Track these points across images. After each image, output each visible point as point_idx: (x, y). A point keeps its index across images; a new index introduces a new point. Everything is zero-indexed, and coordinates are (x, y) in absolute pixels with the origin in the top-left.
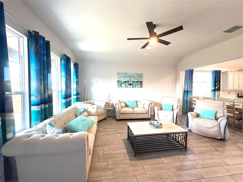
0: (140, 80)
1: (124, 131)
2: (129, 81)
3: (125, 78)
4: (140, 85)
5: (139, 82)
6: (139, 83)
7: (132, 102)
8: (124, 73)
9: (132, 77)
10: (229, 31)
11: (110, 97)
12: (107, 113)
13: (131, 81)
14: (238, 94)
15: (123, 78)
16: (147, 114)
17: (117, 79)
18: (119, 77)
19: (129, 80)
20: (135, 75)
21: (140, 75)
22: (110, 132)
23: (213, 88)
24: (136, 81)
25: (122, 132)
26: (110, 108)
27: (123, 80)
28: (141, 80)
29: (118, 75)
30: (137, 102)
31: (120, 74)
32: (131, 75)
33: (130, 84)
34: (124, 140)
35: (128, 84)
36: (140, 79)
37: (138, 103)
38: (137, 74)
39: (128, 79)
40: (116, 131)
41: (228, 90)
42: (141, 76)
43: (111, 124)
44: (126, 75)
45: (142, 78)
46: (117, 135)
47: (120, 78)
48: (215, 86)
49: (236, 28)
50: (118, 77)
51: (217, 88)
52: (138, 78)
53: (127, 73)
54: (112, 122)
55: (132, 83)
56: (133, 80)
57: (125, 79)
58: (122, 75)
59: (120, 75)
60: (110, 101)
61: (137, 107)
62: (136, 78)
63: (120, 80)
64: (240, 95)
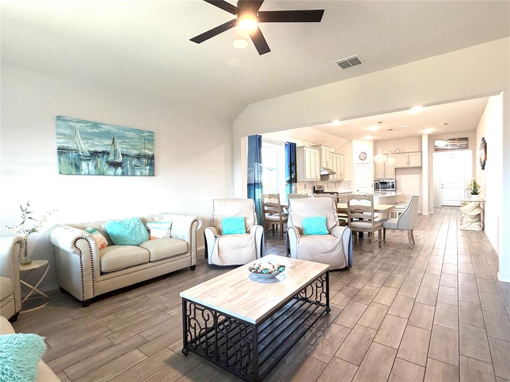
0: (146, 151)
1: (148, 333)
2: (109, 154)
3: (91, 141)
4: (148, 168)
5: (145, 156)
6: (145, 161)
7: (133, 225)
8: (86, 122)
9: (119, 138)
10: (344, 65)
11: (29, 215)
12: (24, 289)
13: (115, 151)
14: (314, 188)
15: (83, 139)
16: (188, 254)
17: (55, 143)
18: (68, 132)
19: (108, 149)
20: (131, 134)
21: (146, 134)
22: (87, 363)
23: (288, 178)
24: (135, 152)
25: (140, 338)
26: (35, 265)
27: (85, 147)
28: (150, 153)
29: (58, 126)
30: (144, 222)
31: (70, 121)
32: (116, 130)
33: (115, 165)
34: (171, 362)
35: (107, 162)
36: (148, 149)
37: (149, 225)
38: (134, 130)
39: (104, 145)
40: (112, 346)
41: (306, 180)
42: (149, 138)
43: (65, 328)
44: (95, 130)
45: (153, 145)
46: (127, 358)
47: (70, 137)
48: (291, 172)
49: (355, 62)
50: (58, 134)
51: (293, 177)
52: (139, 143)
53: (102, 124)
54: (65, 321)
55: (120, 159)
56: (125, 151)
57: (93, 145)
58: (78, 125)
59: (71, 127)
60: (33, 230)
61: (150, 239)
62: (132, 143)
63: (71, 145)
64: (316, 190)
